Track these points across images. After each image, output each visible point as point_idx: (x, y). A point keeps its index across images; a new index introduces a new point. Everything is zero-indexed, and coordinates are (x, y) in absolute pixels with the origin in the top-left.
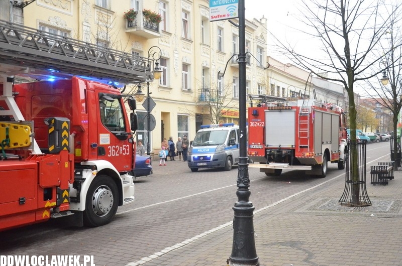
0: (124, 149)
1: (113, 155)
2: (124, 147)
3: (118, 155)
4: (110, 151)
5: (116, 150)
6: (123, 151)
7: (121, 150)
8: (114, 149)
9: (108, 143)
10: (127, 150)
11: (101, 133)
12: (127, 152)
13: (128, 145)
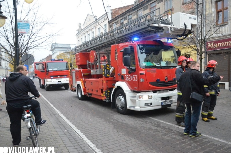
0: (133, 77)
1: (128, 80)
2: (134, 76)
3: (130, 80)
4: (126, 78)
5: (129, 77)
6: (133, 79)
7: (132, 78)
8: (128, 77)
9: (125, 73)
10: (135, 78)
11: (123, 68)
12: (136, 79)
13: (136, 75)
